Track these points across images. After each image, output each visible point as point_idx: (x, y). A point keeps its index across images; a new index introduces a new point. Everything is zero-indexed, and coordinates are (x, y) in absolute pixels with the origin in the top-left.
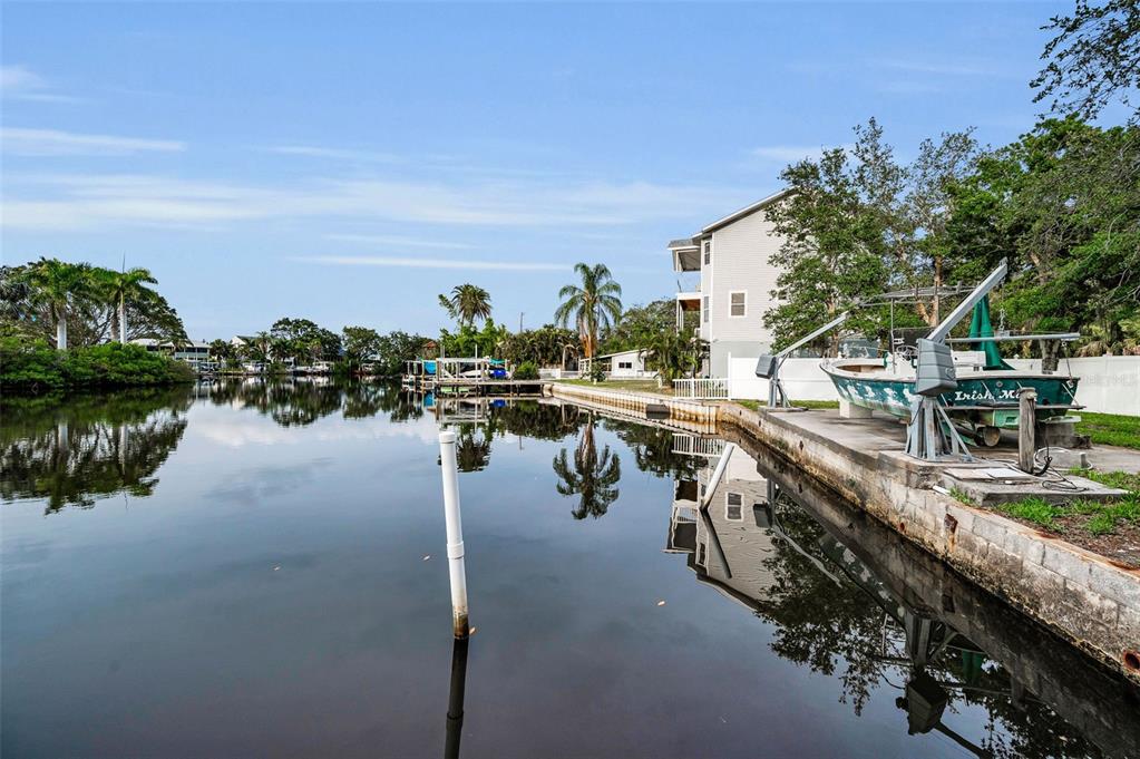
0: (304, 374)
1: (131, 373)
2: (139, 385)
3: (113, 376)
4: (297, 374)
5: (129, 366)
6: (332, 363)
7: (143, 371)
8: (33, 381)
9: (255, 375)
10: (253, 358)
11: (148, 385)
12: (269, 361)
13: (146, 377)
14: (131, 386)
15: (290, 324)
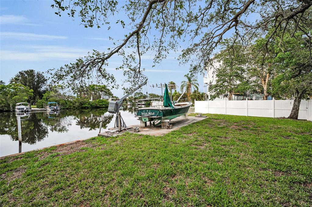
0: (140, 105)
1: (101, 105)
2: (102, 107)
3: (98, 106)
4: (138, 105)
5: (101, 104)
6: (145, 102)
7: (103, 104)
8: (86, 107)
9: (129, 105)
10: (130, 101)
11: (104, 107)
12: (133, 102)
13: (104, 106)
14: (101, 107)
15: (137, 93)
